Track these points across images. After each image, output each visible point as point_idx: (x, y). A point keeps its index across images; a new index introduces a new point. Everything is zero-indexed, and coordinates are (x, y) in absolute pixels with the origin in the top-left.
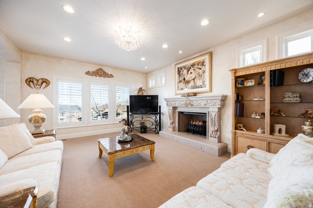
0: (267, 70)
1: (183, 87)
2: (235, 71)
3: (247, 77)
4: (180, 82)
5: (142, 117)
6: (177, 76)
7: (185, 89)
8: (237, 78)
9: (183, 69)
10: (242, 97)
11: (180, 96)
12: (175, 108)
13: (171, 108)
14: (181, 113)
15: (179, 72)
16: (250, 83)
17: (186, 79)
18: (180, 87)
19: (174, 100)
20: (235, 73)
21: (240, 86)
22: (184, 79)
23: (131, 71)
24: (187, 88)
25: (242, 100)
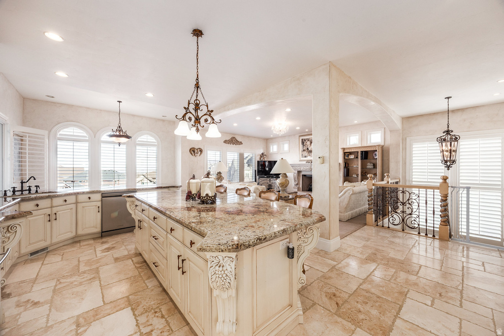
0: (359, 150)
1: (306, 155)
2: (344, 149)
3: (351, 153)
4: (304, 150)
5: (270, 180)
6: (301, 146)
7: (309, 157)
8: (345, 153)
9: (306, 141)
10: (348, 164)
11: (305, 162)
12: (299, 172)
13: (297, 172)
14: (304, 176)
15: (303, 143)
16: (352, 157)
17: (309, 149)
18: (304, 155)
19: (300, 165)
20: (344, 150)
21: (347, 158)
22: (308, 149)
23: (255, 137)
24: (310, 156)
25: (348, 166)
